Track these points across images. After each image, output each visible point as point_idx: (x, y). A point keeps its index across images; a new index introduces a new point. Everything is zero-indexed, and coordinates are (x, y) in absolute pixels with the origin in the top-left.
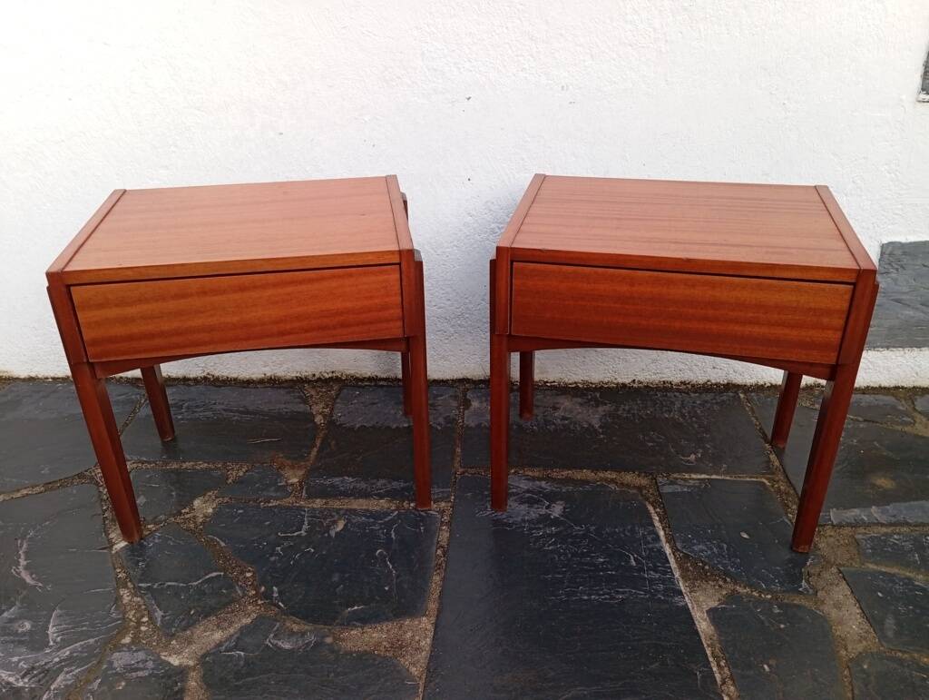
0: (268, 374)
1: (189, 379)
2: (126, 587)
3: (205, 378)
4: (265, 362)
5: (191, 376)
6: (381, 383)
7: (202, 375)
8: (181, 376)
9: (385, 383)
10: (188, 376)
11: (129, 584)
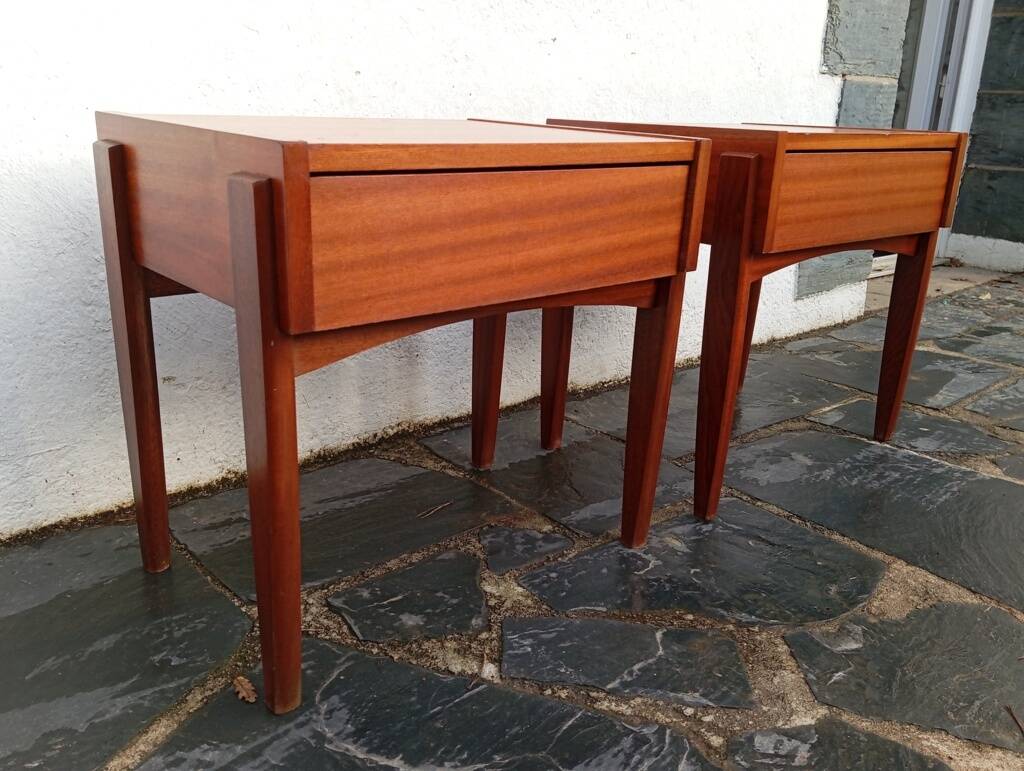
0: (316, 450)
1: (198, 490)
2: (596, 700)
3: (225, 480)
4: (313, 431)
5: (202, 483)
6: (456, 425)
7: (219, 477)
8: (184, 488)
9: (461, 424)
10: (196, 484)
11: (594, 694)
